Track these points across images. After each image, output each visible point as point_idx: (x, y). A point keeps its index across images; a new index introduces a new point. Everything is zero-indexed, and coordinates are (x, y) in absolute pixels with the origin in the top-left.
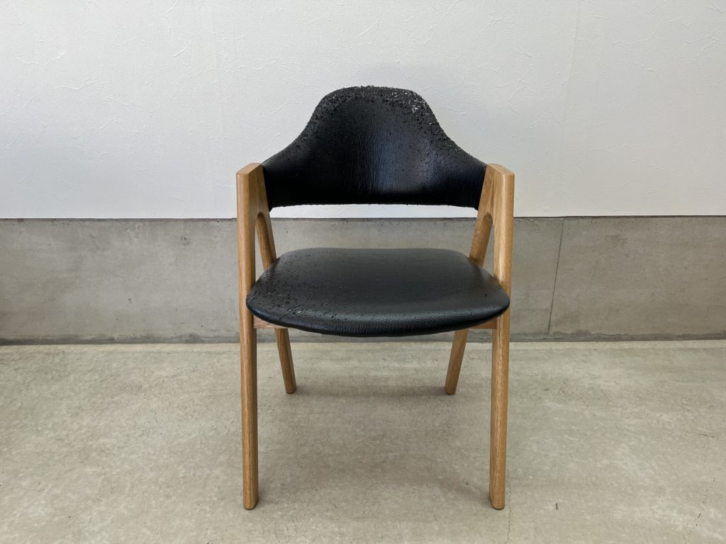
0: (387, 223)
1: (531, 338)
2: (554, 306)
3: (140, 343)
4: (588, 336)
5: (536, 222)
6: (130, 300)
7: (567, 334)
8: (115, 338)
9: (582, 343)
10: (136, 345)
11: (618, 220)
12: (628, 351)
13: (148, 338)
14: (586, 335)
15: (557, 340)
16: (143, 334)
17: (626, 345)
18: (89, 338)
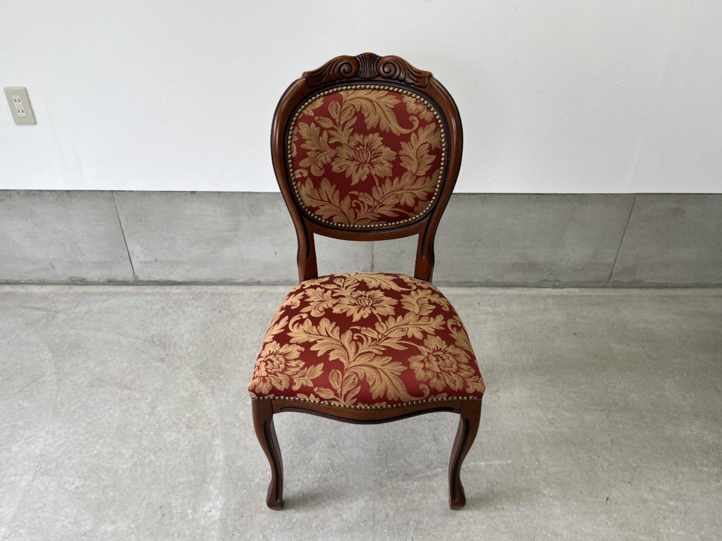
0: (490, 197)
1: (593, 285)
2: (617, 262)
3: (281, 285)
4: (641, 284)
5: (613, 197)
6: (276, 253)
7: (624, 283)
8: (262, 280)
9: (635, 290)
10: (278, 287)
11: (681, 196)
12: (672, 297)
13: (288, 281)
14: (639, 283)
15: (615, 287)
16: (283, 278)
17: (671, 292)
18: (241, 281)
